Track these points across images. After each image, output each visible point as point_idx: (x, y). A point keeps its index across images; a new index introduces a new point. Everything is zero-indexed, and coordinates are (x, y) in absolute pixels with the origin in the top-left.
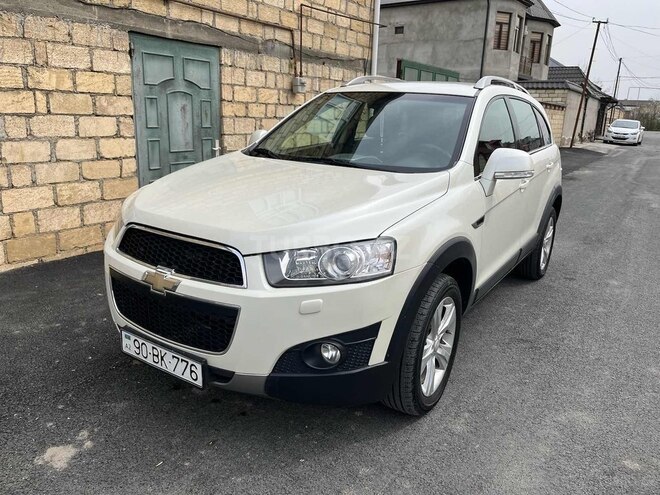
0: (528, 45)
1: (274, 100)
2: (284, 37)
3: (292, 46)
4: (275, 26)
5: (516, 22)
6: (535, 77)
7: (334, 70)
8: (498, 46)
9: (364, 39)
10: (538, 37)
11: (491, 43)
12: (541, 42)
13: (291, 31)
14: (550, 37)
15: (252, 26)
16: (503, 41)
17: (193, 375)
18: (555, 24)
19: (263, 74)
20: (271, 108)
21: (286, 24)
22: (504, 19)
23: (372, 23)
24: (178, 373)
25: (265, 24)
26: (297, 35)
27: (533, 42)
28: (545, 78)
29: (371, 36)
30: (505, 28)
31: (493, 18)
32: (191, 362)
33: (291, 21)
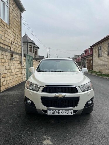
0: (34, 52)
1: (8, 62)
2: (9, 48)
3: (11, 50)
4: (8, 46)
5: (33, 47)
6: (37, 58)
7: (17, 55)
8: (30, 52)
9: (20, 49)
10: (36, 50)
11: (29, 51)
12: (37, 51)
13: (10, 47)
14: (38, 50)
15: (4, 45)
16: (31, 51)
17: (71, 113)
18: (38, 48)
19: (6, 56)
20: (8, 64)
21: (9, 45)
22: (31, 47)
23: (21, 46)
24: (66, 114)
25: (6, 45)
26: (11, 48)
27: (35, 51)
28: (38, 58)
29: (21, 49)
30: (31, 48)
31: (29, 46)
32: (70, 110)
33: (10, 45)
